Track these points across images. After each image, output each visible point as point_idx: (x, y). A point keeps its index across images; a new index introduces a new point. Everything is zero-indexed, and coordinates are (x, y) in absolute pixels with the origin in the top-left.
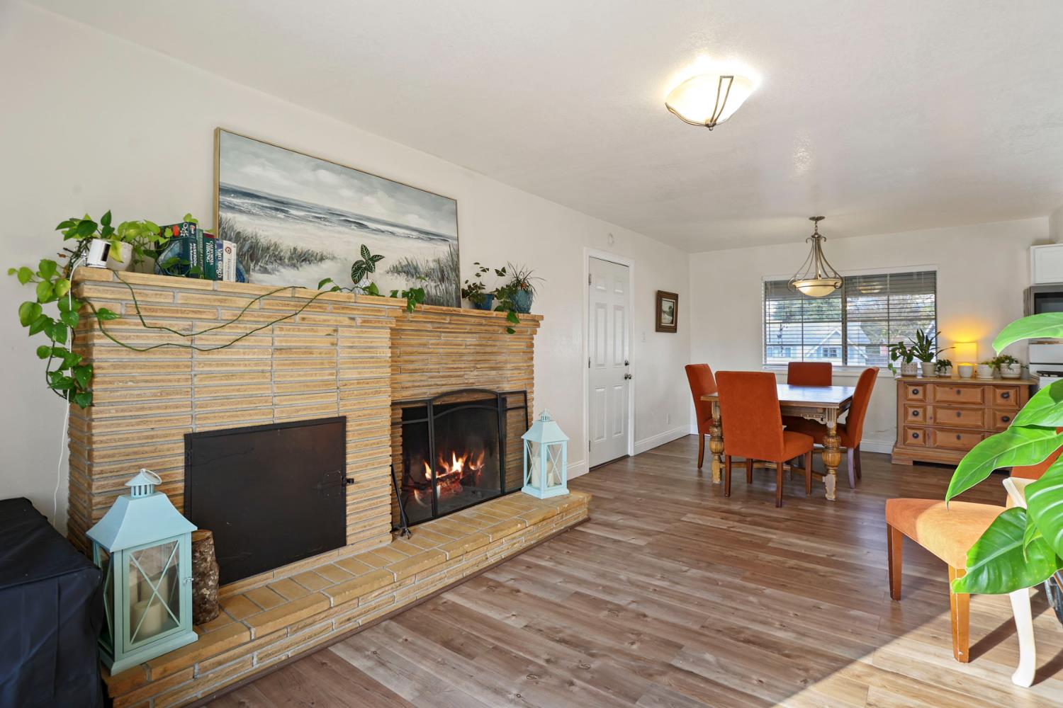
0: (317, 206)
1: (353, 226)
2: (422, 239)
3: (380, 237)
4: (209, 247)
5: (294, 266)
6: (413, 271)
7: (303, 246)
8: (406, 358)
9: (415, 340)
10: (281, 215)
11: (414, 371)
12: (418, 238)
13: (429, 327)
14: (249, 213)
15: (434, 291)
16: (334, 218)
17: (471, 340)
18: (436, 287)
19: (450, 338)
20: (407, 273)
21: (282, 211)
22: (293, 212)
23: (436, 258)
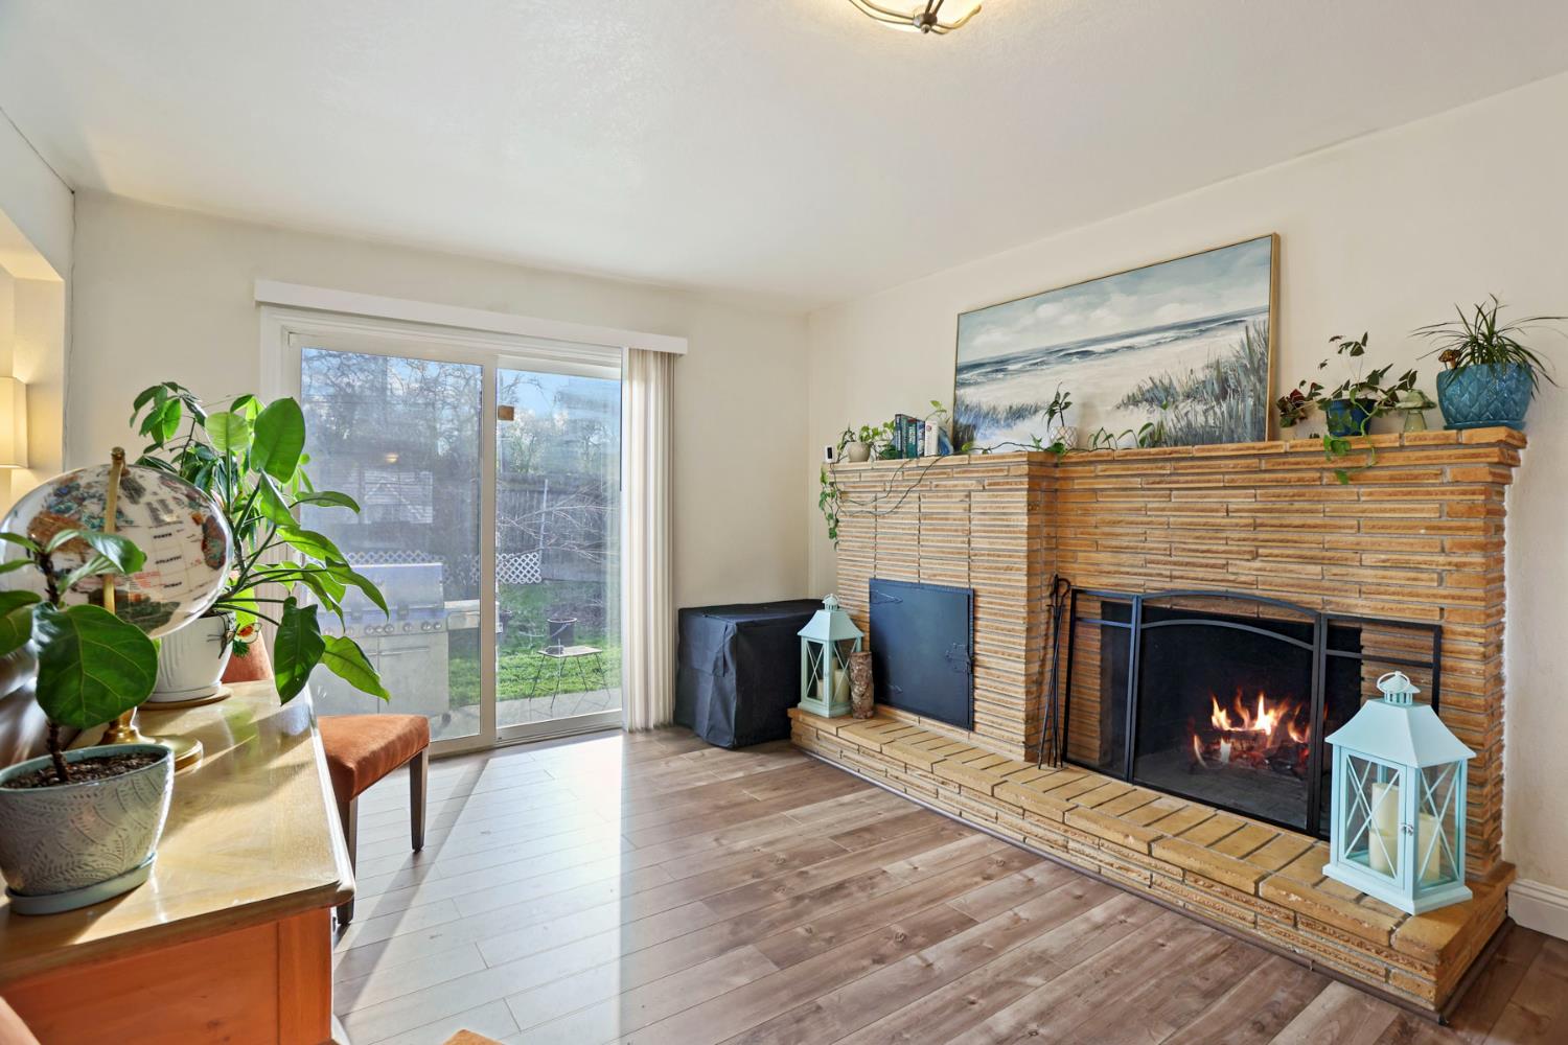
0: (1033, 352)
1: (1075, 359)
2: (1183, 338)
3: (1115, 358)
4: (912, 431)
5: (1009, 426)
6: (1162, 395)
7: (1017, 402)
8: (1107, 530)
9: (1121, 503)
10: (1000, 375)
11: (1118, 550)
12: (1177, 339)
13: (1137, 482)
14: (976, 383)
15: (1201, 419)
16: (1053, 358)
17: (1240, 500)
18: (1205, 412)
19: (1192, 499)
20: (1150, 401)
21: (1001, 370)
22: (1010, 367)
23: (1213, 360)
